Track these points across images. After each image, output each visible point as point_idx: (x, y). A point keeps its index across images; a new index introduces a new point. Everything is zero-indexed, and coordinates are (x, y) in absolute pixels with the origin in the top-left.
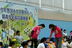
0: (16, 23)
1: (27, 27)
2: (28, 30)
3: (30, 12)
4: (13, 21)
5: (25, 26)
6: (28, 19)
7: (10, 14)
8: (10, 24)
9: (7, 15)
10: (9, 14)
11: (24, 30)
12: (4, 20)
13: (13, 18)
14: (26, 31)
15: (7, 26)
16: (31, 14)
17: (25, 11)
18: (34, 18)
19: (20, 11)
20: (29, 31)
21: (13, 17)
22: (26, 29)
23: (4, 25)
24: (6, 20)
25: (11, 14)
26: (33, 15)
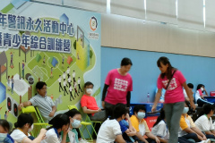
0: (33, 58)
2: (69, 80)
3: (78, 27)
4: (25, 52)
5: (63, 68)
6: (72, 48)
7: (18, 33)
9: (7, 35)
10: (14, 33)
11: (60, 80)
13: (26, 44)
14: (64, 84)
16: (80, 33)
17: (63, 24)
18: (89, 46)
19: (48, 24)
20: (72, 83)
21: (26, 40)
22: (64, 76)
24: (6, 49)
25: (21, 32)
26: (87, 36)
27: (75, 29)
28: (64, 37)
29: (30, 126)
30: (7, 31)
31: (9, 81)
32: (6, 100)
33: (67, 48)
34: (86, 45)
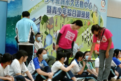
1: (88, 30)
3: (94, 5)
5: (85, 28)
6: (90, 16)
7: (60, 6)
8: (58, 24)
9: (55, 8)
10: (58, 7)
11: (83, 34)
12: (49, 16)
13: (65, 13)
15: (55, 26)
16: (95, 8)
17: (86, 3)
18: (100, 16)
19: (78, 2)
20: (89, 37)
21: (65, 11)
23: (49, 24)
24: (54, 16)
25: (62, 6)
26: (99, 10)
27: (93, 6)
28: (86, 10)
29: (64, 59)
30: (54, 5)
32: (52, 44)
33: (88, 16)
34: (98, 16)
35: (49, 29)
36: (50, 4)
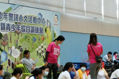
0: (23, 37)
1: (42, 45)
2: (43, 49)
3: (48, 20)
4: (18, 34)
5: (39, 43)
6: (44, 31)
7: (14, 23)
8: (13, 40)
10: (12, 23)
11: (37, 49)
12: (3, 33)
13: (19, 29)
14: (40, 51)
15: (9, 43)
16: (49, 23)
17: (39, 19)
18: (53, 31)
19: (31, 19)
21: (19, 27)
22: (40, 47)
23: (4, 41)
24: (8, 32)
25: (16, 23)
26: (53, 25)
27: (46, 21)
28: (40, 26)
29: (20, 75)
30: (8, 22)
31: (9, 50)
32: (7, 60)
33: (41, 31)
34: (51, 30)
35: (4, 46)
36: (4, 21)
